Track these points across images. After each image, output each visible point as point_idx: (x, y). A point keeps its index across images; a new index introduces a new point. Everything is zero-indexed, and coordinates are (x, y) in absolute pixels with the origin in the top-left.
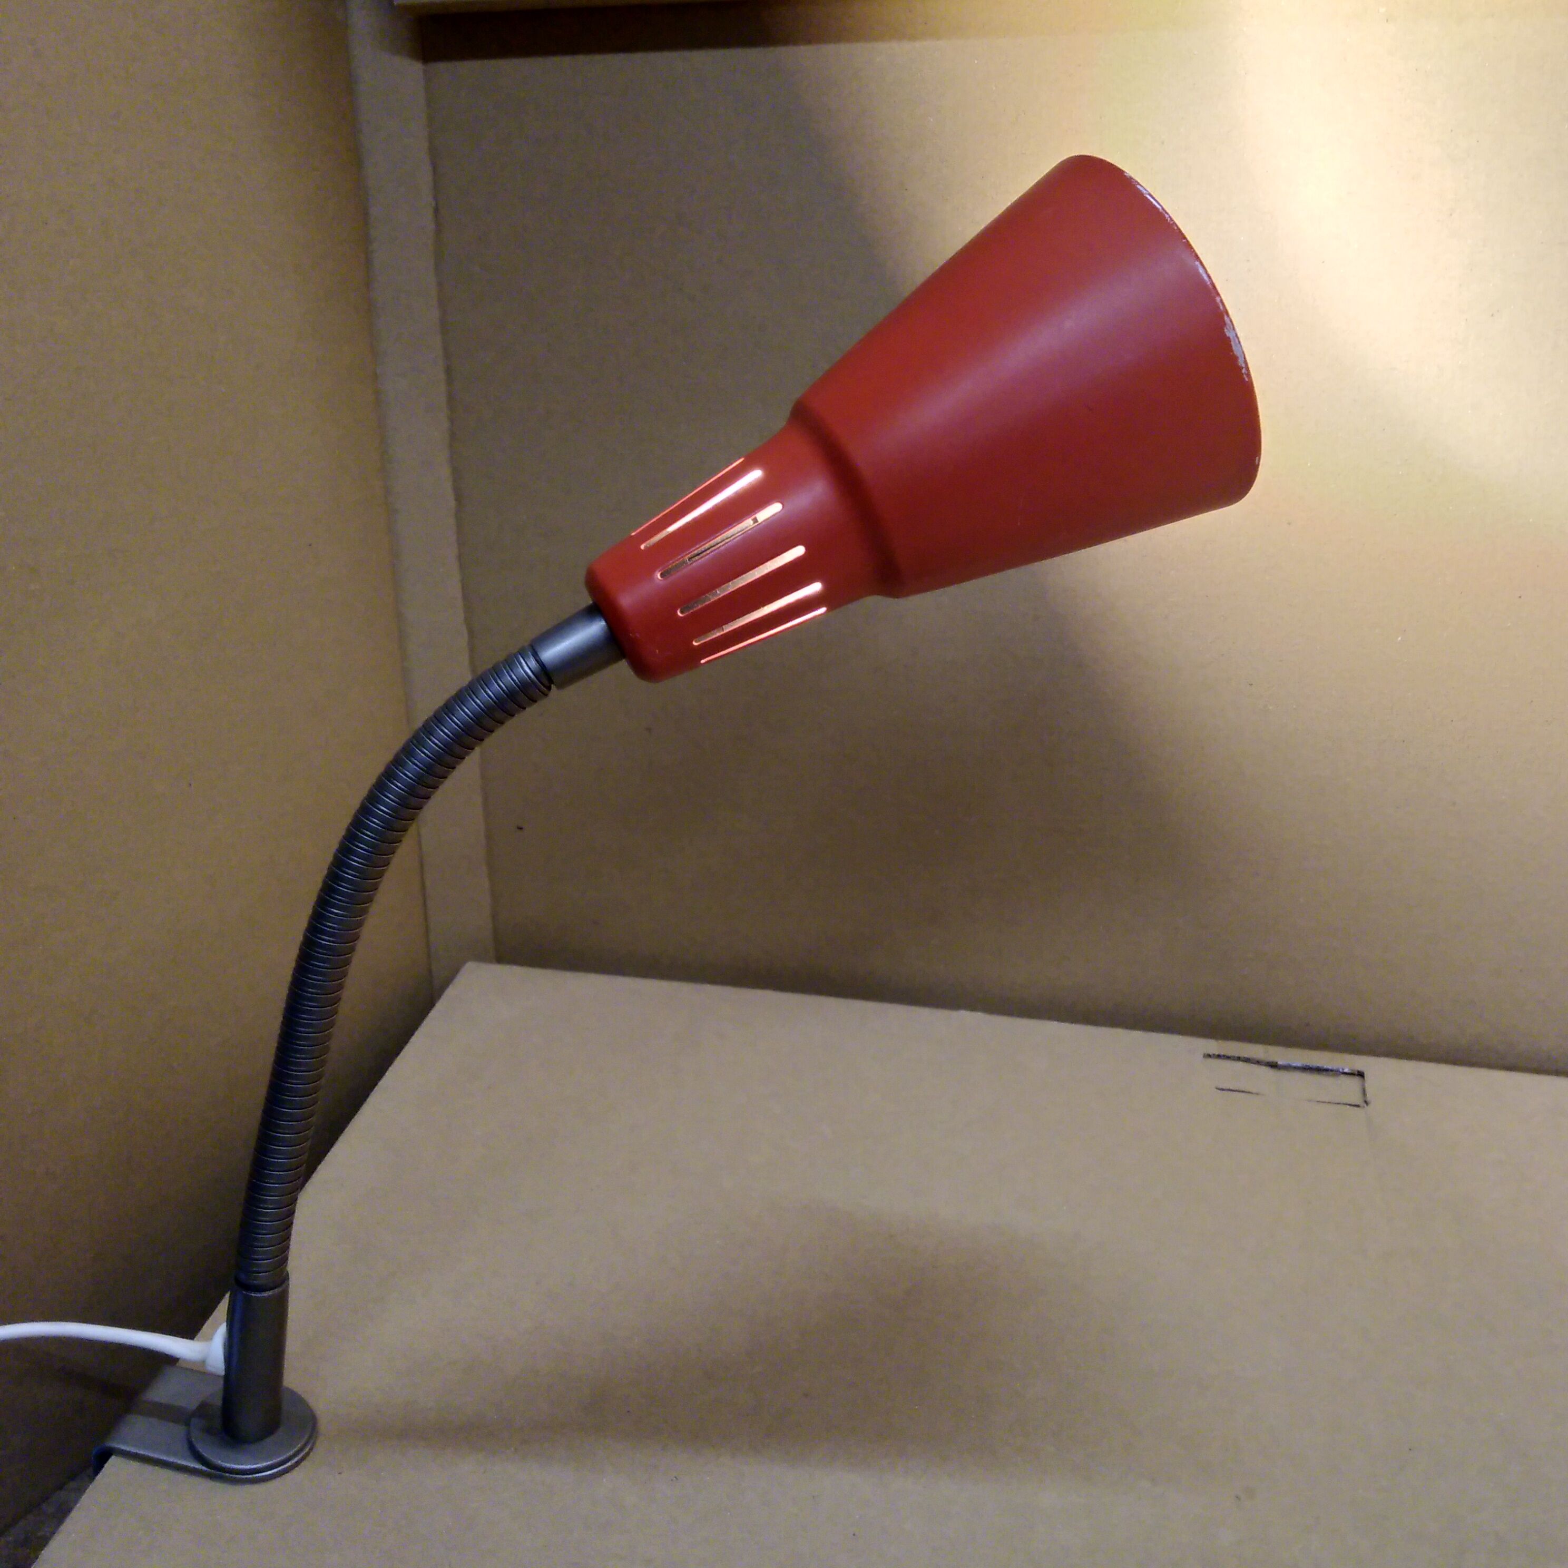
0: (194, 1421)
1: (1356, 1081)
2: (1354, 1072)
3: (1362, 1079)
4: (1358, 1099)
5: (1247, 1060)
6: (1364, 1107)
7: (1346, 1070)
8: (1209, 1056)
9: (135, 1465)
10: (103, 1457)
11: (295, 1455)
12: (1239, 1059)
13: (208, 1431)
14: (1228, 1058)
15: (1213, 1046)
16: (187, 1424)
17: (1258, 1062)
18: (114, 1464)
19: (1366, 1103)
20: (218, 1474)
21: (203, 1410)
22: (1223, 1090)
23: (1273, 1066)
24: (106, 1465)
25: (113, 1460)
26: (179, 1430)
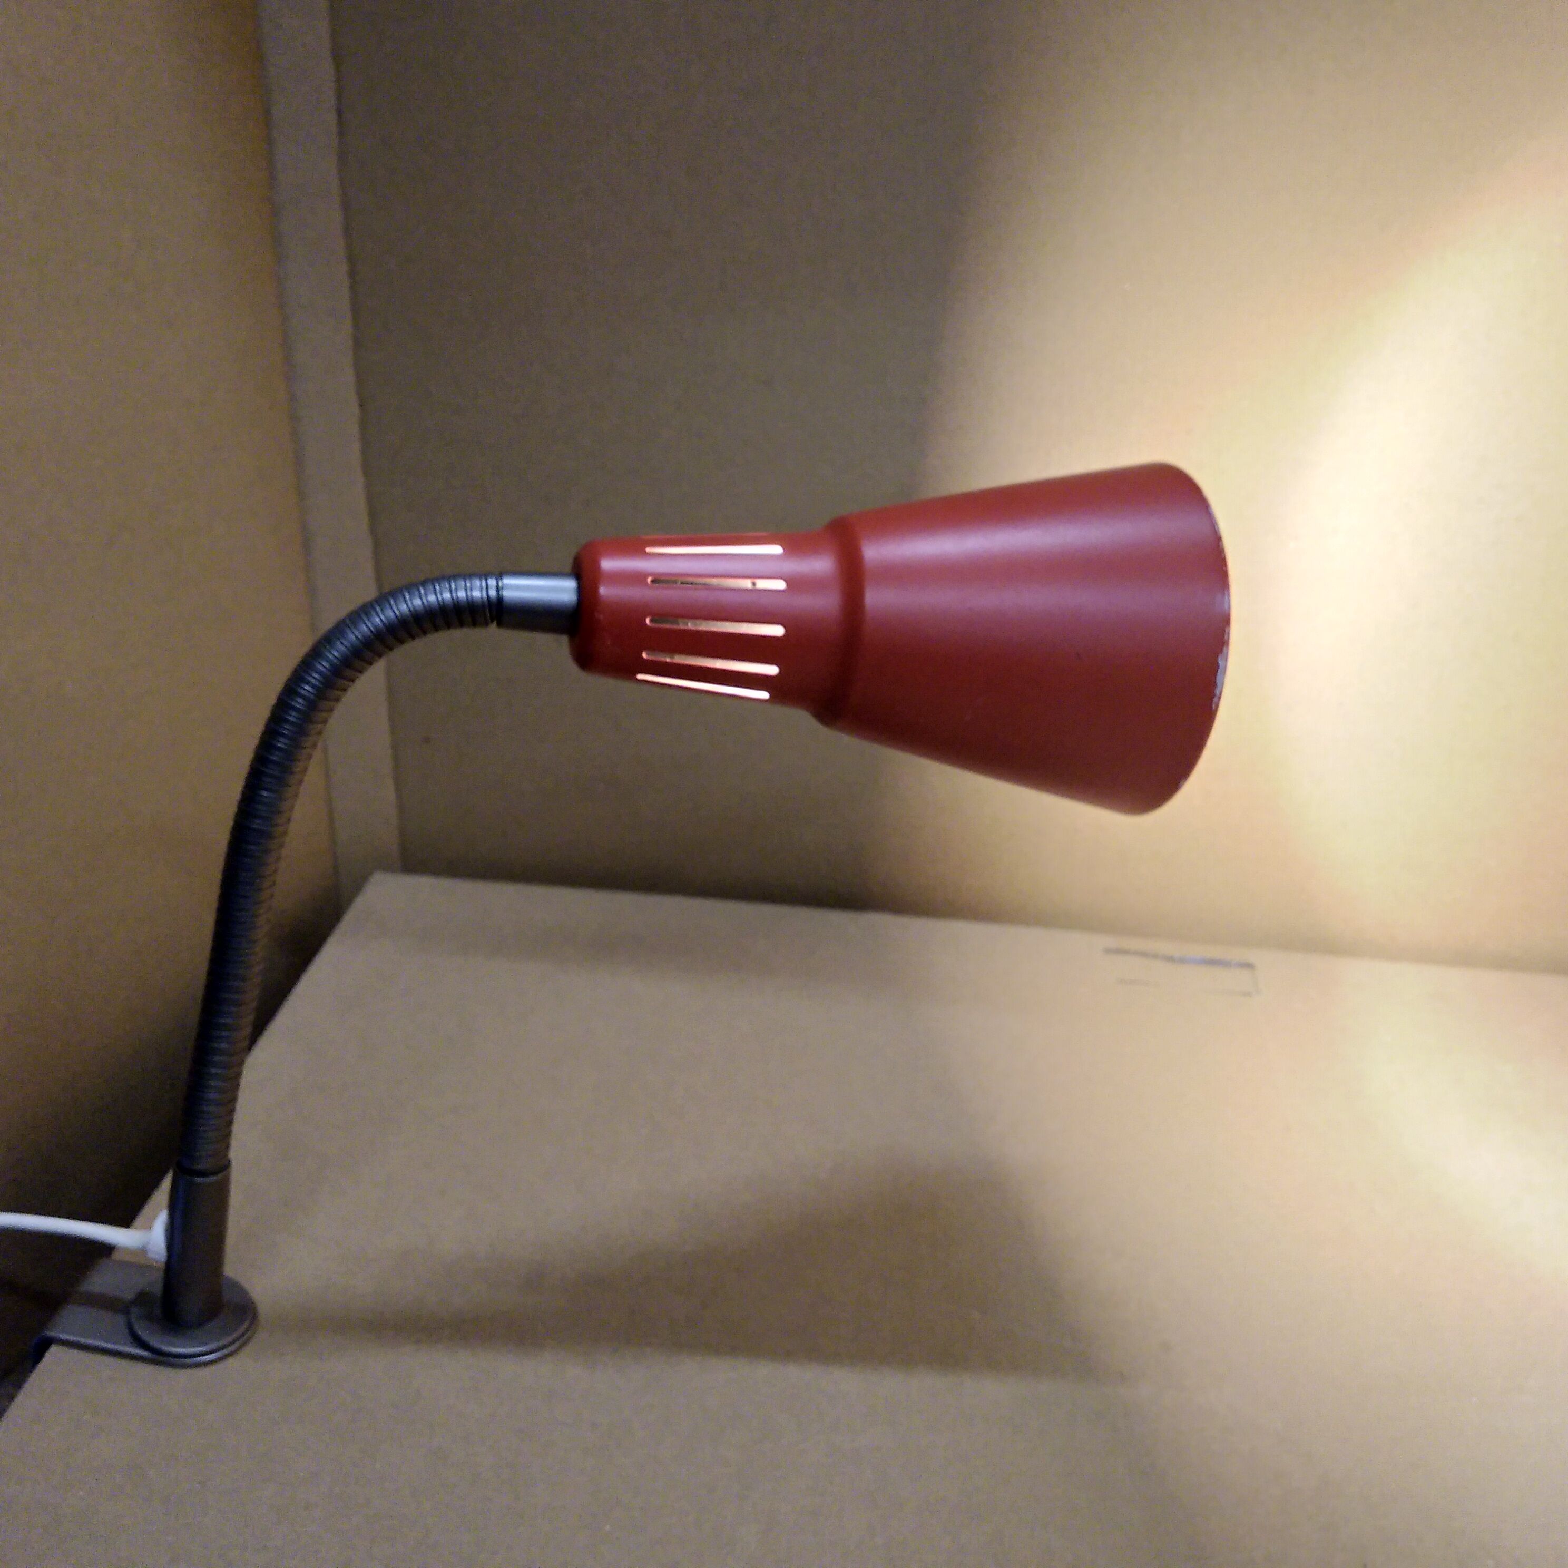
0: (135, 1310)
1: (1249, 970)
2: (1245, 964)
3: (1253, 970)
4: (1250, 989)
5: (1145, 954)
6: (1255, 995)
8: (1109, 951)
9: (75, 1353)
10: (44, 1345)
11: (234, 1342)
12: (1137, 953)
13: (149, 1318)
14: (1127, 952)
15: (1112, 941)
16: (127, 1313)
17: (1155, 956)
18: (54, 1351)
19: (1258, 992)
20: (161, 1358)
21: (142, 1298)
22: (1123, 981)
23: (1170, 959)
24: (47, 1354)
25: (54, 1349)
26: (120, 1319)
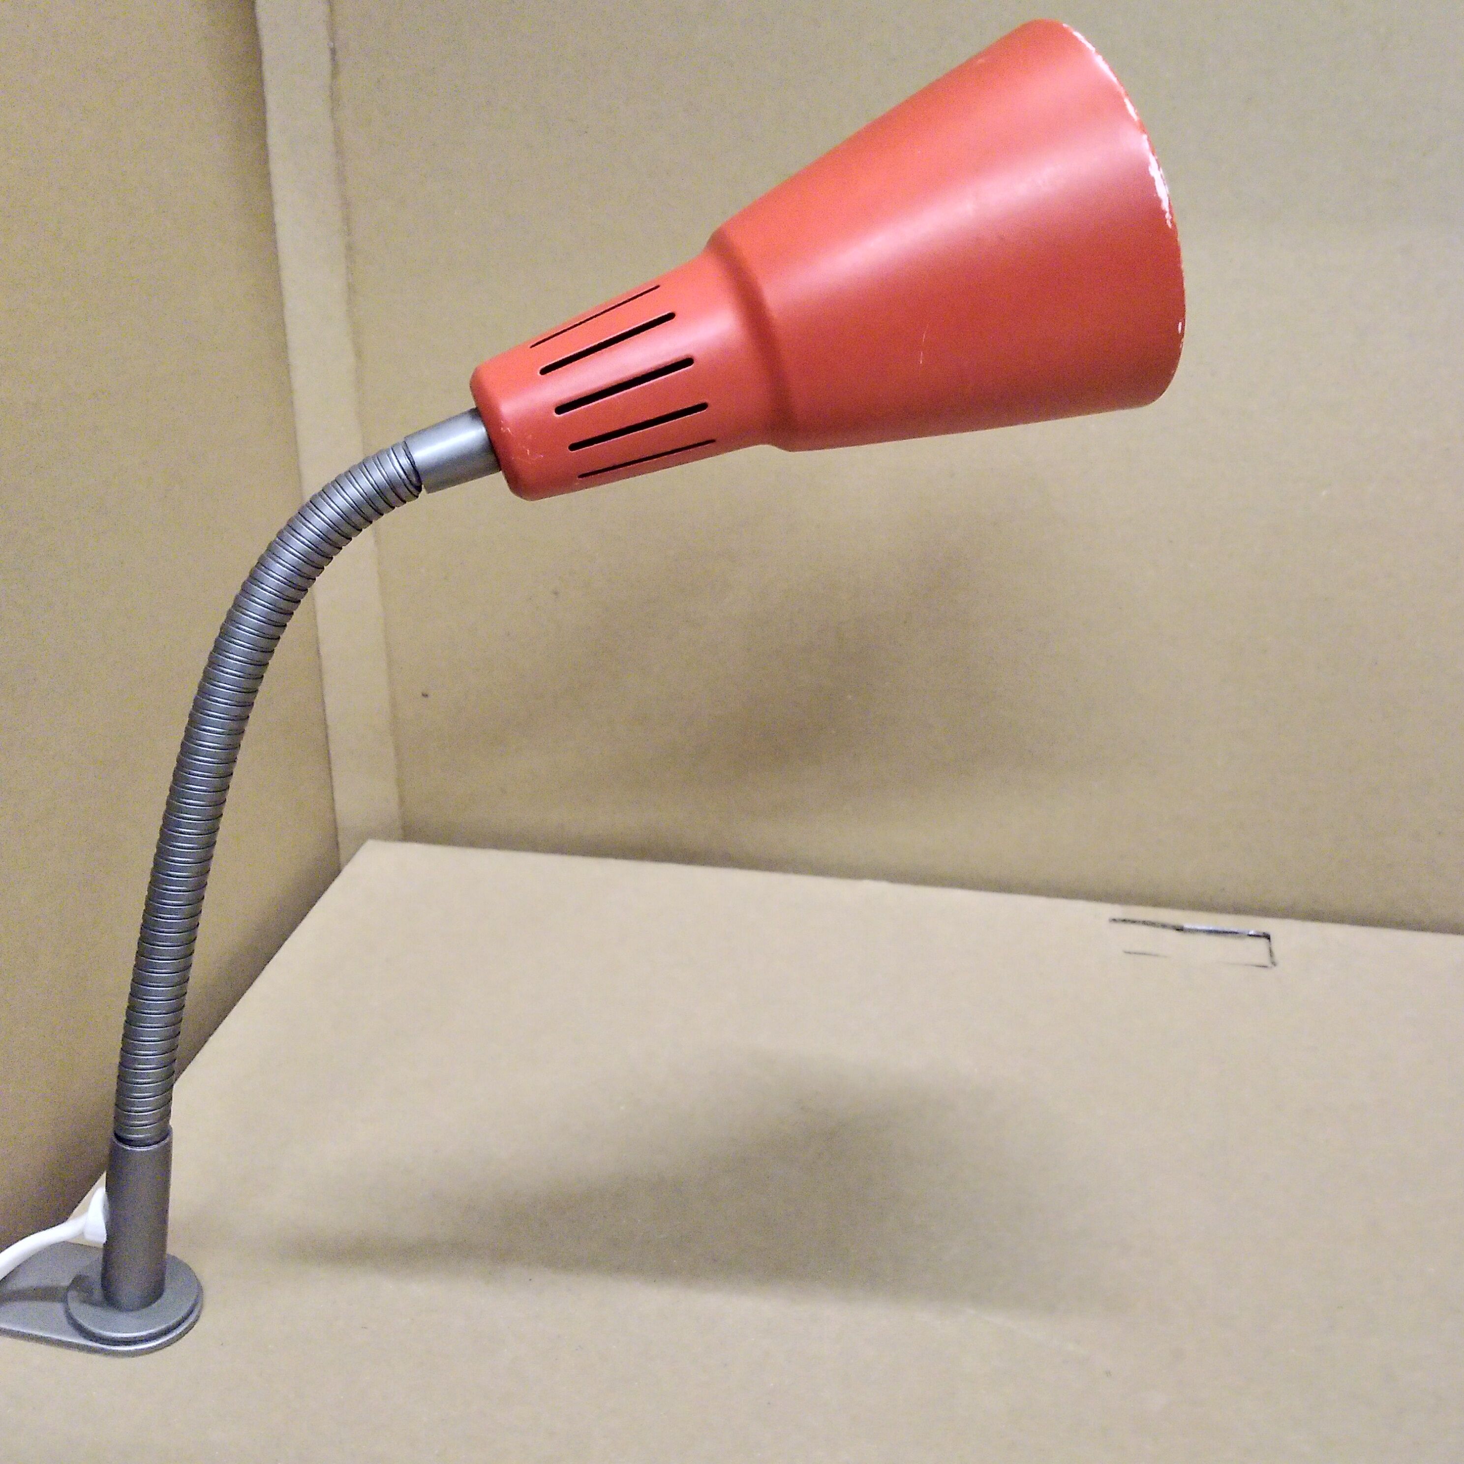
0: (71, 1294)
1: (1264, 941)
2: (1260, 934)
3: (1267, 941)
4: (1265, 960)
5: (1152, 924)
6: (1271, 967)
7: (1252, 933)
8: (1114, 920)
12: (1145, 923)
13: (88, 1301)
14: (1134, 922)
15: (1118, 911)
16: (64, 1300)
17: (1164, 926)
19: (1274, 964)
21: (77, 1282)
22: (1129, 953)
23: (1180, 929)
26: (54, 1307)
